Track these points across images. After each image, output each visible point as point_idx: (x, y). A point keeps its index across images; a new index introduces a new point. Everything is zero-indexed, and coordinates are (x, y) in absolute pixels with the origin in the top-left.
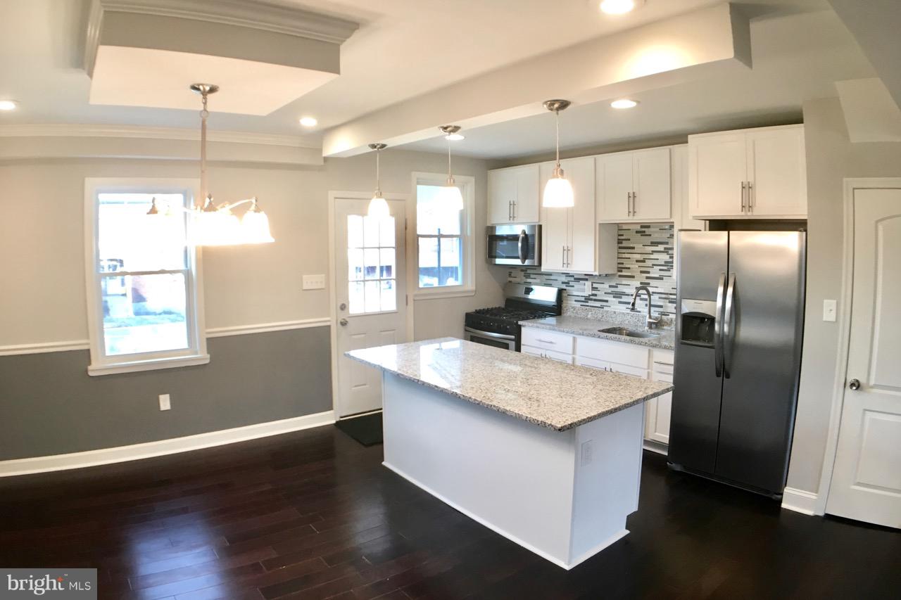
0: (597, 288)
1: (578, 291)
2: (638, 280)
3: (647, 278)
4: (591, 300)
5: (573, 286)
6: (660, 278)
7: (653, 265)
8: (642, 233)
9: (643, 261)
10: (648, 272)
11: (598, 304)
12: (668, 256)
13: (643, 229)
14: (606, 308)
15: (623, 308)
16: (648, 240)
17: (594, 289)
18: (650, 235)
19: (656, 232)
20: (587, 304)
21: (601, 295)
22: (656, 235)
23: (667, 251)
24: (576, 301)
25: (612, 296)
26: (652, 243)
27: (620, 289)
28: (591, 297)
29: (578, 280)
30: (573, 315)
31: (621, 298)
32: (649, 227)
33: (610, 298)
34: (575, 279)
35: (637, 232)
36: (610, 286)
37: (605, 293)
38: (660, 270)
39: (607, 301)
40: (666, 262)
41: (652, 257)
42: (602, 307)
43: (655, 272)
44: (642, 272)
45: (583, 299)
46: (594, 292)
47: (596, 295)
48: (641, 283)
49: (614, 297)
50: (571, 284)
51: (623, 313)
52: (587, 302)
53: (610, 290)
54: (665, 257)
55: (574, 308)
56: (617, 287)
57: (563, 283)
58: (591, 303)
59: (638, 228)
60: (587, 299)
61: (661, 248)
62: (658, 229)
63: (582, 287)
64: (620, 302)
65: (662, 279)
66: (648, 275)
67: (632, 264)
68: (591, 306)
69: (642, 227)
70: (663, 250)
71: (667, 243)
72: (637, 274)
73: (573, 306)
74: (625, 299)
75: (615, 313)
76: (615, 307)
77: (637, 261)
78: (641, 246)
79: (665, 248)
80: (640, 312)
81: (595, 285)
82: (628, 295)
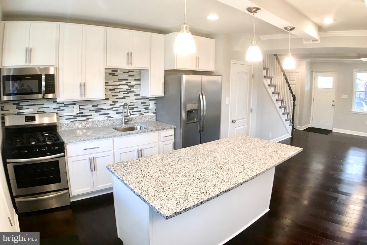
0: (83, 108)
1: (67, 112)
2: (111, 101)
3: (117, 98)
4: (79, 116)
5: (64, 110)
6: (124, 98)
7: (120, 91)
8: (113, 75)
9: (114, 90)
10: (117, 96)
11: (85, 118)
12: (128, 86)
13: (113, 72)
14: (90, 120)
15: (102, 118)
16: (116, 78)
17: (80, 109)
18: (118, 76)
19: (121, 74)
20: (76, 120)
21: (86, 112)
22: (121, 76)
23: (127, 84)
24: (66, 119)
25: (95, 111)
26: (119, 80)
27: (100, 107)
28: (79, 115)
29: (67, 105)
30: (66, 129)
31: (101, 112)
32: (117, 71)
33: (93, 113)
34: (65, 105)
35: (110, 74)
36: (93, 106)
37: (89, 111)
38: (124, 94)
39: (91, 115)
40: (126, 89)
41: (119, 87)
42: (87, 120)
43: (121, 95)
44: (113, 96)
45: (72, 117)
46: (81, 111)
47: (82, 113)
48: (113, 102)
49: (96, 112)
50: (62, 108)
51: (104, 120)
52: (76, 118)
53: (93, 108)
54: (127, 87)
55: (67, 124)
56: (97, 106)
57: (54, 109)
58: (78, 119)
59: (110, 71)
60: (76, 116)
61: (124, 82)
62: (122, 73)
63: (72, 109)
64: (100, 115)
65: (125, 98)
66: (117, 97)
67: (108, 92)
68: (79, 121)
69: (113, 71)
70: (125, 83)
71: (127, 80)
72: (110, 97)
73: (66, 123)
74: (103, 112)
75: (99, 121)
76: (98, 118)
77: (110, 90)
78: (112, 81)
79: (126, 82)
80: (113, 117)
81: (81, 107)
82: (105, 109)
